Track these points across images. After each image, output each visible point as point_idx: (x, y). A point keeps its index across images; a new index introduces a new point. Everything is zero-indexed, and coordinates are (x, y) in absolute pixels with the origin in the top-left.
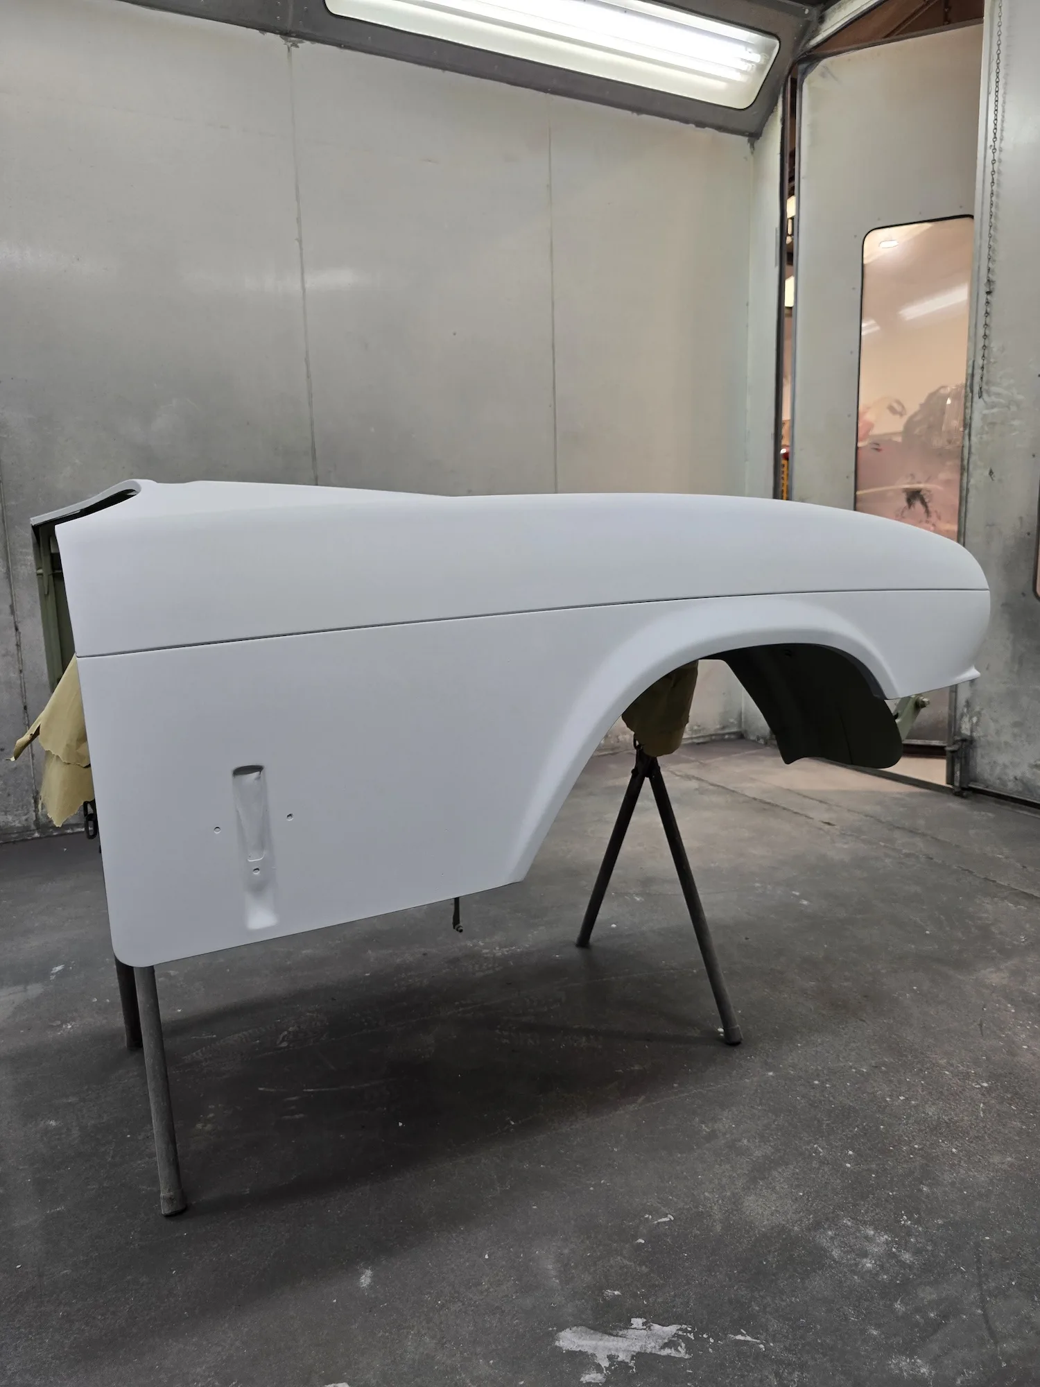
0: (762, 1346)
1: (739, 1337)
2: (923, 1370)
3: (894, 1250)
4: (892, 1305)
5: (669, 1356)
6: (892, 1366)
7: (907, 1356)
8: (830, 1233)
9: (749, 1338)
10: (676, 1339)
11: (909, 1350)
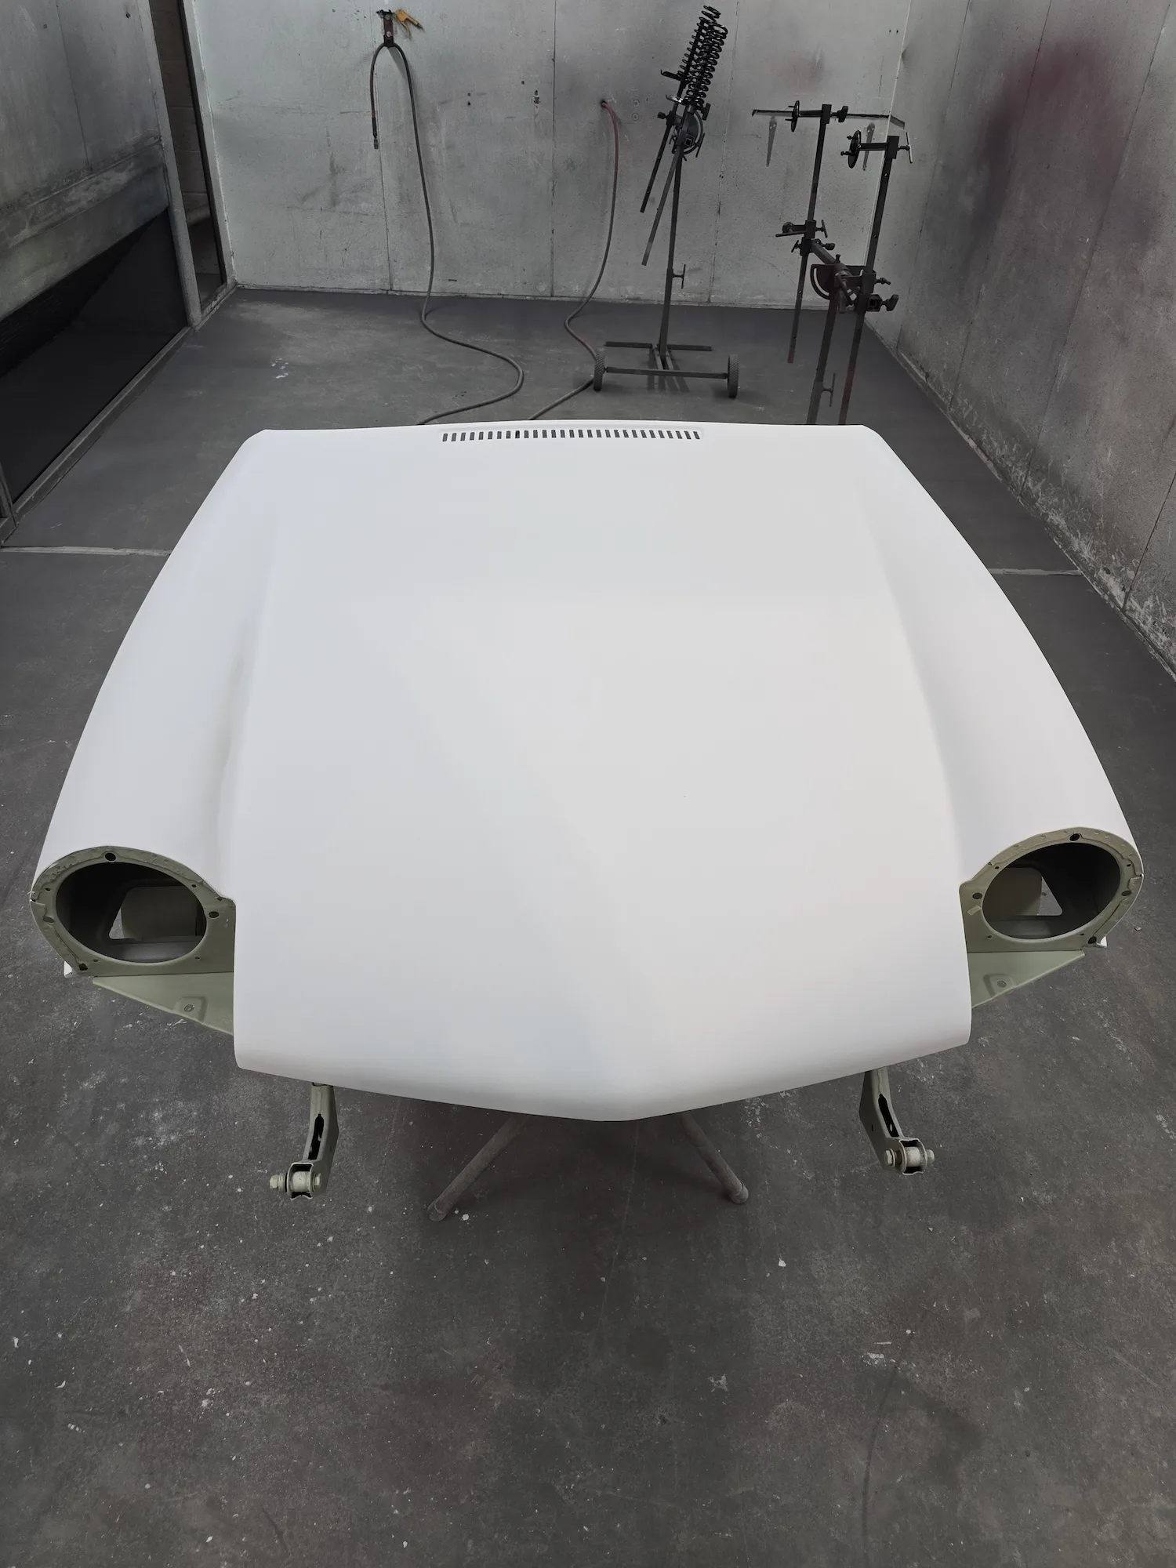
4: (126, 1102)
6: (103, 1072)
7: (99, 1084)
8: (195, 1113)
11: (100, 1087)
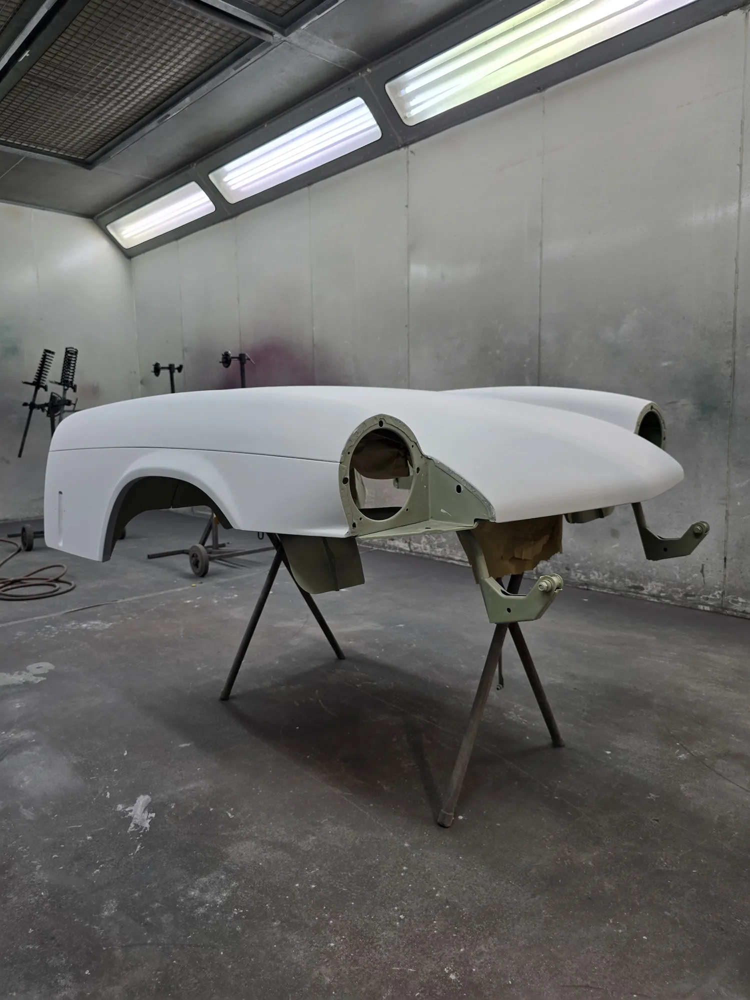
0: (132, 854)
1: (139, 847)
2: (106, 913)
3: (208, 905)
4: (157, 902)
5: (129, 826)
6: (111, 901)
7: (117, 907)
9: (137, 850)
10: (140, 827)
11: (121, 908)
